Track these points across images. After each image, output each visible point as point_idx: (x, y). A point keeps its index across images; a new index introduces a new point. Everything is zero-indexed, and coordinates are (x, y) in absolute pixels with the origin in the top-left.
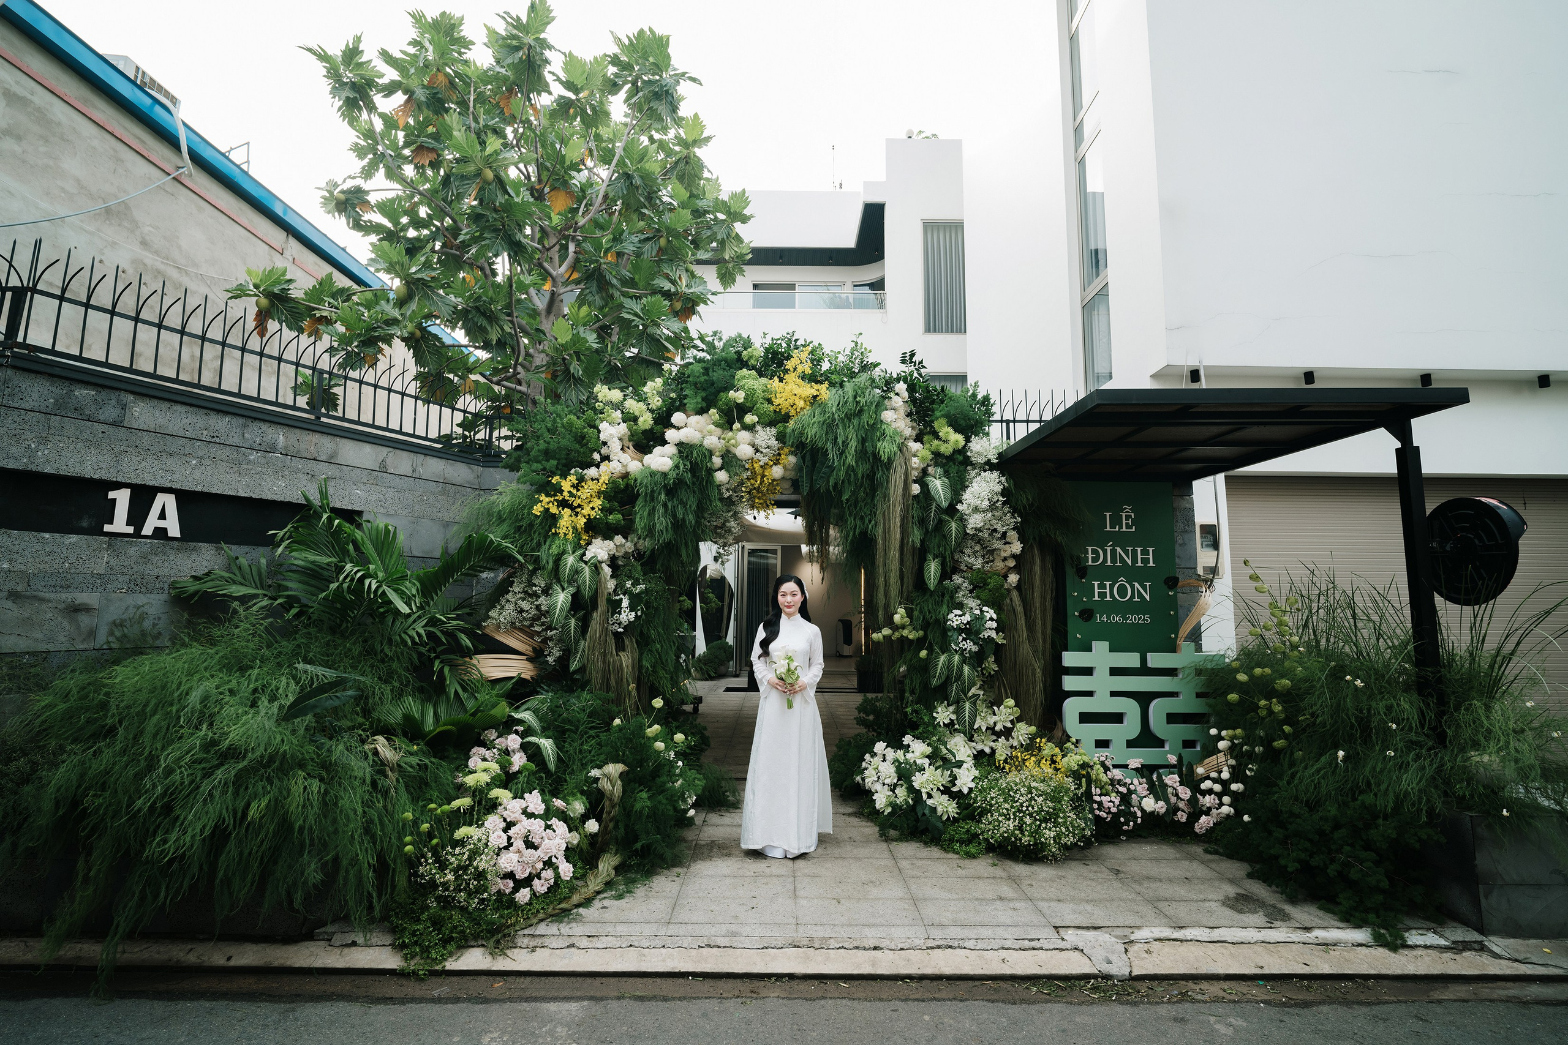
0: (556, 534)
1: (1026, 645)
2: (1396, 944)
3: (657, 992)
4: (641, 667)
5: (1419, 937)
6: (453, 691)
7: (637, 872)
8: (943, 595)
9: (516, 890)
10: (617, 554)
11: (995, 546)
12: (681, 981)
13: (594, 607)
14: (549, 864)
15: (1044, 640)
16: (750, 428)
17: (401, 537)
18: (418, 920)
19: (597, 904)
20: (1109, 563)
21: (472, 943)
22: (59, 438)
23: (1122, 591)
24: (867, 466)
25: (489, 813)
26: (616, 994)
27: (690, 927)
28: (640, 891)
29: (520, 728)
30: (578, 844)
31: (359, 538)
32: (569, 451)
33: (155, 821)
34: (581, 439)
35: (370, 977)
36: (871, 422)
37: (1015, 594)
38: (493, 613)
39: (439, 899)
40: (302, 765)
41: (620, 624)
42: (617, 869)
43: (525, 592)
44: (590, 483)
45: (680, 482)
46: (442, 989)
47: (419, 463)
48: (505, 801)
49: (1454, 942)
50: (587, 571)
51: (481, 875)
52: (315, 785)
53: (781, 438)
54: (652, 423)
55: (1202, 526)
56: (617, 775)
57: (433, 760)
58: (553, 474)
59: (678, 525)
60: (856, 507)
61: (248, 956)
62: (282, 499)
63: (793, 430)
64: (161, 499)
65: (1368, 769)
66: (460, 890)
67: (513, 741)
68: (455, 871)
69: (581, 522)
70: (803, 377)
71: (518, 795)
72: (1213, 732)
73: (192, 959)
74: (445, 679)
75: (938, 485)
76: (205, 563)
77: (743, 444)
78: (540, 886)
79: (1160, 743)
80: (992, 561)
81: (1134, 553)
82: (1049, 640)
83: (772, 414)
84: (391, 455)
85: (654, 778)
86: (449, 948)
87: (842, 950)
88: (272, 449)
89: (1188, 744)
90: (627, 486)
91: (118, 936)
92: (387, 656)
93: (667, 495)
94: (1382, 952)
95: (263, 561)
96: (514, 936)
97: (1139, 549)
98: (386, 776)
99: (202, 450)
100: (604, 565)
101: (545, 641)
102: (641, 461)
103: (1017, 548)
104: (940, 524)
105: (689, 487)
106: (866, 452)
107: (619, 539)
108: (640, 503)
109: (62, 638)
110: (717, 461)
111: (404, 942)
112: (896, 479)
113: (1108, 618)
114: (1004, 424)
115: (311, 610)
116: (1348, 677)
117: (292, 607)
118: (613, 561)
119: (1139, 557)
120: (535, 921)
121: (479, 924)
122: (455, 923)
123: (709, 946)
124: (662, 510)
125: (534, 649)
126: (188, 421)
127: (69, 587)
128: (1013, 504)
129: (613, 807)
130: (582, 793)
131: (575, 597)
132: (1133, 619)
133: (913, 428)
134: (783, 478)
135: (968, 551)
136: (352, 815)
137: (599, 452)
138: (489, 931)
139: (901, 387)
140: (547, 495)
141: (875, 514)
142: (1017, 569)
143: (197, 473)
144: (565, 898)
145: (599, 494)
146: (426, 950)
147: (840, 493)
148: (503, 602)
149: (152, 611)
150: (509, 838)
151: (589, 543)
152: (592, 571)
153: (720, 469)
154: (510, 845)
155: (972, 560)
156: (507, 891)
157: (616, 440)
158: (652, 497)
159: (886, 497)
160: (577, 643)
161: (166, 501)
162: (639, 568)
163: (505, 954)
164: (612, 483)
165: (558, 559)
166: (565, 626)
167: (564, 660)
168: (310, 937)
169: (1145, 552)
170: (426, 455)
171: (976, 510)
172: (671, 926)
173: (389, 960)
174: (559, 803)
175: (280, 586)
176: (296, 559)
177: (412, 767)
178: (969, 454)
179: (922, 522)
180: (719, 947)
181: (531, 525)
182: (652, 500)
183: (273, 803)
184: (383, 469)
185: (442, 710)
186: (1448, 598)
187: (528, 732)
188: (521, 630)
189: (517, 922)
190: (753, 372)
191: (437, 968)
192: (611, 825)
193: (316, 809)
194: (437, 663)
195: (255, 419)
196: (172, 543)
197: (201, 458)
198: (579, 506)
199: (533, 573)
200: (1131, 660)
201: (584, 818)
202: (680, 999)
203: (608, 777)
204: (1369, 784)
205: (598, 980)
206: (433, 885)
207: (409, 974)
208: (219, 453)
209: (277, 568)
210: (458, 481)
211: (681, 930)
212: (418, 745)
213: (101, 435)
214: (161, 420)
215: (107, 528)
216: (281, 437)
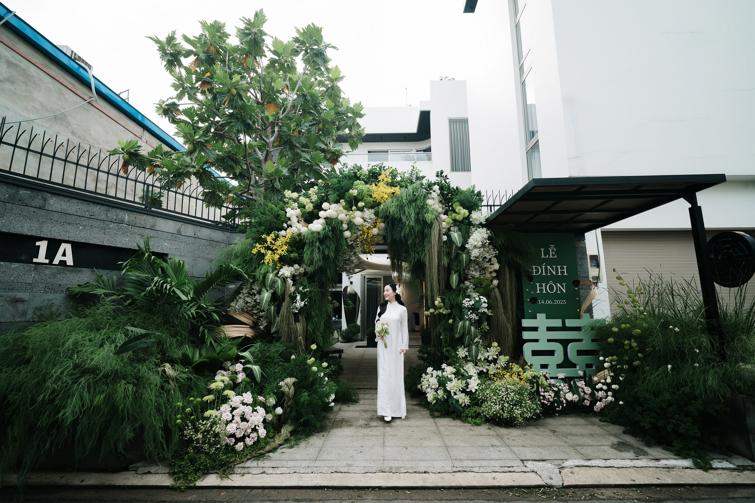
0: (264, 263)
1: (503, 316)
2: (707, 468)
3: (307, 497)
4: (307, 330)
5: (719, 464)
6: (209, 342)
7: (302, 434)
8: (460, 291)
9: (236, 443)
10: (296, 274)
11: (486, 266)
12: (320, 491)
13: (284, 300)
14: (254, 430)
15: (512, 314)
16: (361, 210)
17: (187, 267)
18: (183, 460)
19: (279, 451)
20: (544, 274)
21: (211, 472)
22: (11, 214)
23: (551, 288)
24: (420, 227)
25: (224, 403)
26: (285, 498)
27: (327, 462)
28: (303, 444)
29: (243, 361)
30: (272, 420)
31: (165, 266)
32: (271, 222)
33: (45, 407)
34: (277, 216)
35: (156, 490)
36: (422, 205)
37: (496, 290)
38: (233, 304)
39: (194, 448)
40: (124, 377)
41: (296, 309)
42: (292, 433)
43: (249, 293)
44: (281, 238)
45: (326, 237)
46: (193, 496)
47: (198, 230)
48: (232, 397)
49: (738, 466)
50: (279, 281)
51: (217, 435)
52: (130, 387)
53: (376, 214)
54: (312, 208)
55: (590, 256)
56: (292, 383)
57: (195, 376)
58: (263, 233)
59: (325, 258)
60: (415, 247)
61: (92, 479)
62: (126, 247)
63: (383, 210)
64: (63, 246)
65: (685, 374)
66: (206, 443)
67: (239, 367)
68: (203, 433)
69: (277, 257)
70: (388, 184)
71: (239, 394)
72: (601, 358)
73: (63, 481)
74: (205, 336)
75: (456, 236)
76: (85, 279)
77: (358, 218)
78: (249, 442)
79: (574, 366)
80: (485, 274)
81: (557, 268)
82: (515, 313)
83: (372, 202)
84: (183, 226)
85: (312, 386)
86: (198, 474)
87: (408, 474)
88: (122, 222)
89: (589, 366)
90: (301, 239)
91: (26, 470)
92: (175, 324)
93: (320, 243)
94: (699, 472)
95: (115, 277)
96: (234, 467)
97: (559, 267)
98: (169, 383)
99: (85, 222)
100: (289, 279)
101: (259, 318)
102: (307, 227)
103: (497, 266)
104: (458, 255)
105: (331, 239)
106: (419, 220)
107: (296, 266)
108: (306, 247)
109: (8, 316)
110: (345, 226)
111: (175, 471)
112: (435, 233)
113: (545, 302)
114: (489, 207)
115: (138, 301)
116: (671, 327)
117: (128, 300)
118: (294, 277)
119: (559, 270)
120: (245, 460)
121: (215, 461)
122: (202, 461)
123: (336, 472)
124: (317, 251)
125: (254, 322)
126: (78, 207)
127: (13, 289)
128: (494, 244)
129: (289, 400)
130: (274, 393)
131: (274, 295)
132: (557, 302)
133: (443, 208)
134: (378, 235)
135: (472, 269)
136: (150, 402)
137: (286, 223)
138: (220, 465)
139: (436, 188)
140: (259, 244)
141: (424, 250)
142: (497, 278)
143: (82, 234)
144: (262, 448)
145: (286, 243)
146: (186, 476)
147: (407, 241)
148: (238, 298)
149: (57, 302)
150: (233, 416)
151: (281, 268)
152: (282, 281)
153: (347, 230)
154: (233, 419)
155: (474, 273)
156: (231, 444)
157: (295, 217)
158: (312, 244)
159: (430, 242)
160: (275, 318)
161: (67, 247)
162: (306, 280)
163: (228, 477)
164: (293, 238)
165: (265, 276)
166: (269, 309)
167: (268, 328)
168: (126, 469)
169: (562, 268)
170: (201, 226)
171: (475, 247)
172: (317, 462)
173: (166, 481)
174: (261, 398)
175: (123, 290)
176: (132, 276)
177: (184, 379)
178: (471, 220)
179: (448, 254)
180: (342, 473)
181: (251, 259)
182: (312, 246)
183: (107, 397)
184: (179, 233)
185: (204, 352)
186: (721, 284)
187: (248, 362)
188: (247, 312)
189: (235, 460)
190: (363, 182)
191: (191, 485)
192: (288, 410)
193: (131, 399)
194: (201, 328)
195: (113, 207)
196: (68, 268)
197: (85, 226)
198: (276, 249)
199: (253, 283)
200: (558, 323)
201: (275, 407)
202: (319, 501)
203: (287, 384)
204: (686, 382)
205: (277, 491)
206: (191, 440)
207: (176, 488)
208: (95, 223)
209: (122, 281)
210: (218, 240)
211: (322, 464)
212: (188, 368)
213: (32, 213)
214: (64, 207)
215: (35, 260)
216: (127, 216)
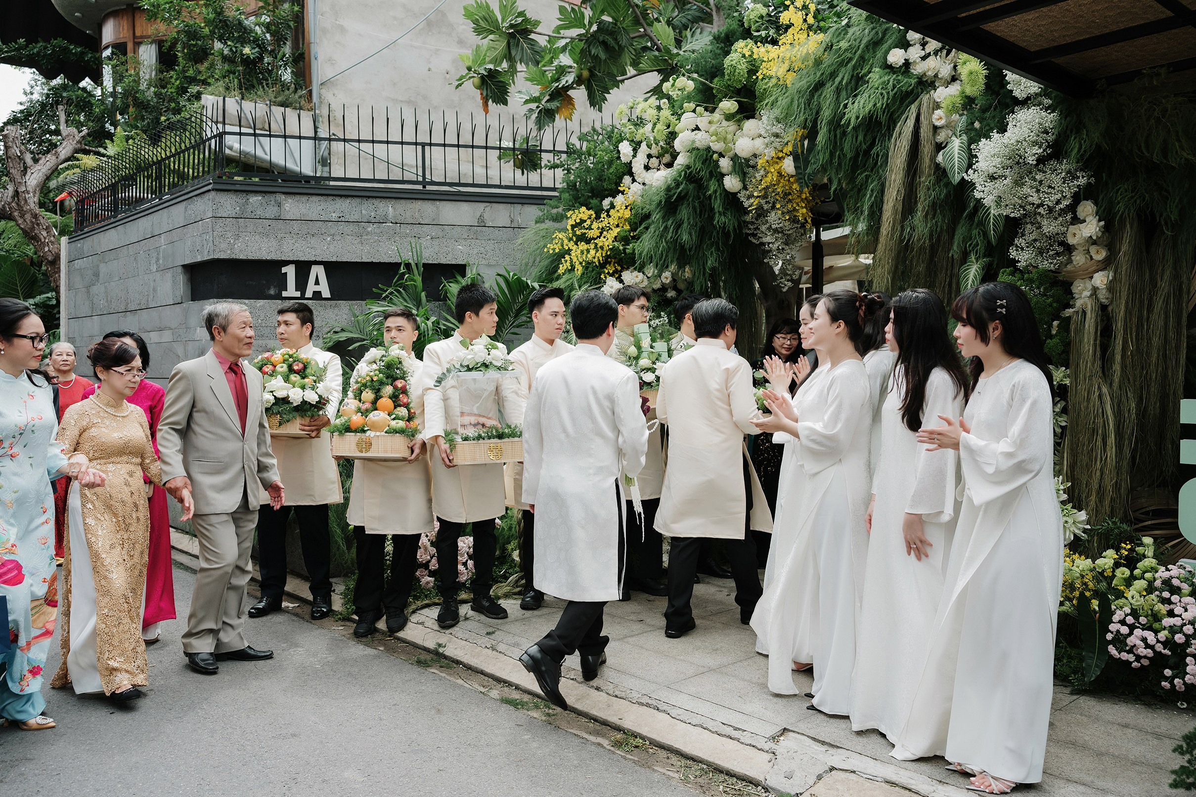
62: (396, 261)
64: (314, 270)
70: (808, 30)
76: (345, 316)
77: (743, 137)
84: (488, 209)
88: (384, 220)
99: (333, 229)
126: (321, 208)
143: (332, 247)
161: (318, 271)
184: (482, 224)
195: (369, 197)
197: (333, 235)
208: (346, 229)
213: (268, 228)
214: (304, 211)
215: (284, 294)
216: (390, 208)
